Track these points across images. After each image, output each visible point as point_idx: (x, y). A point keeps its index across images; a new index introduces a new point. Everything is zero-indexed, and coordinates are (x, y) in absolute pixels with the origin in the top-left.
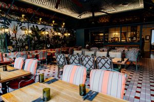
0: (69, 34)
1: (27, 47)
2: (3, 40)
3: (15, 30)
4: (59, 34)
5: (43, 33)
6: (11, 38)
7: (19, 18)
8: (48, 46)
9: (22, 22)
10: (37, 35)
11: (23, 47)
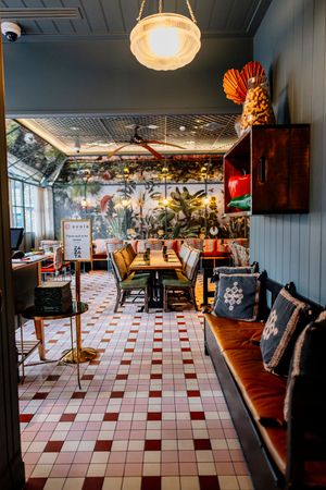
1: (161, 232)
2: (122, 219)
3: (142, 200)
6: (133, 215)
9: (155, 185)
10: (184, 207)
11: (154, 232)
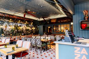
0: (35, 28)
1: (11, 35)
3: (6, 26)
4: (29, 28)
5: (20, 28)
6: (3, 30)
7: (8, 21)
8: (23, 34)
9: (10, 23)
10: (17, 28)
11: (9, 34)
